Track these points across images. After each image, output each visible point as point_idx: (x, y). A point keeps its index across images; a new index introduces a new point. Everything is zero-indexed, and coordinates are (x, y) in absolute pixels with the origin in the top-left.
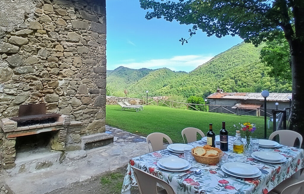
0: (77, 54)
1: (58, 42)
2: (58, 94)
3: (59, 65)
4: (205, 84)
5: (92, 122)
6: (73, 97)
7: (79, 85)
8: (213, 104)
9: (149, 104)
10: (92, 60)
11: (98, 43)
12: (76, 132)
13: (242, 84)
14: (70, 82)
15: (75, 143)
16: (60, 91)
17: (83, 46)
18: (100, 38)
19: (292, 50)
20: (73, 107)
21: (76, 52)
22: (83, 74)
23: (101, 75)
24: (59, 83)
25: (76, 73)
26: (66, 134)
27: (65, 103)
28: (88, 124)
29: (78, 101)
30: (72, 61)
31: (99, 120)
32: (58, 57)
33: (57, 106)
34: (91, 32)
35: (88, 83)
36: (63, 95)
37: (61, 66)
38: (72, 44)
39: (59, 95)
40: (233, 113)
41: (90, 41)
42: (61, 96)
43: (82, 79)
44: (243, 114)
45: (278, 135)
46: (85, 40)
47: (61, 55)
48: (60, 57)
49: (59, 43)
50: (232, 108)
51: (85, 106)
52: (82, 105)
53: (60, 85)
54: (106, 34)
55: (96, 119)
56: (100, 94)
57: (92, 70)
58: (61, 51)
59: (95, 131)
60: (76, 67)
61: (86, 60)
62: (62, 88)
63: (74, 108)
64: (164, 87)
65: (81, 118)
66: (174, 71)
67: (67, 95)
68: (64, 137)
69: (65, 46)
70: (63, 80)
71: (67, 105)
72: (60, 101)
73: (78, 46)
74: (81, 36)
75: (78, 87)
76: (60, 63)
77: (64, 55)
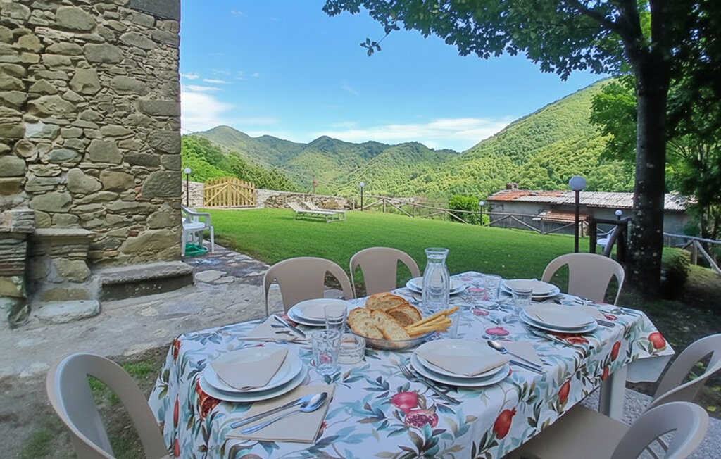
0: (86, 62)
1: (26, 27)
2: (25, 158)
3: (28, 84)
4: (493, 174)
5: (137, 235)
6: (71, 167)
7: (91, 139)
8: (497, 211)
9: (366, 209)
10: (132, 81)
11: (153, 39)
12: (70, 255)
13: (562, 177)
14: (63, 129)
15: (70, 281)
16: (29, 149)
17: (103, 42)
18: (158, 28)
19: (640, 83)
20: (75, 194)
21: (82, 57)
22: (104, 114)
23: (165, 120)
24: (24, 129)
25: (82, 109)
26: (23, 255)
27: (47, 181)
28: (124, 239)
29: (90, 182)
30: (67, 79)
31: (158, 230)
32: (26, 65)
33: (22, 187)
34: (132, 11)
35: (120, 138)
36: (38, 161)
37: (32, 87)
38: (69, 35)
39: (28, 160)
40: (533, 230)
41: (126, 34)
42: (32, 163)
43: (101, 125)
44: (552, 232)
45: (567, 264)
46: (112, 29)
47: (33, 58)
48: (30, 64)
49: (30, 30)
50: (534, 219)
51: (112, 193)
52: (101, 190)
53: (27, 135)
54: (179, 21)
55: (150, 229)
56: (162, 168)
57: (135, 105)
58: (32, 51)
59: (147, 258)
60: (80, 93)
61: (112, 80)
62: (35, 143)
63: (76, 196)
64: (412, 179)
65: (97, 222)
66: (433, 150)
67: (49, 161)
68: (16, 263)
69: (46, 40)
70: (40, 122)
71: (51, 188)
72: (30, 176)
73: (88, 41)
74: (99, 18)
75: (87, 146)
76: (32, 79)
77: (41, 60)
